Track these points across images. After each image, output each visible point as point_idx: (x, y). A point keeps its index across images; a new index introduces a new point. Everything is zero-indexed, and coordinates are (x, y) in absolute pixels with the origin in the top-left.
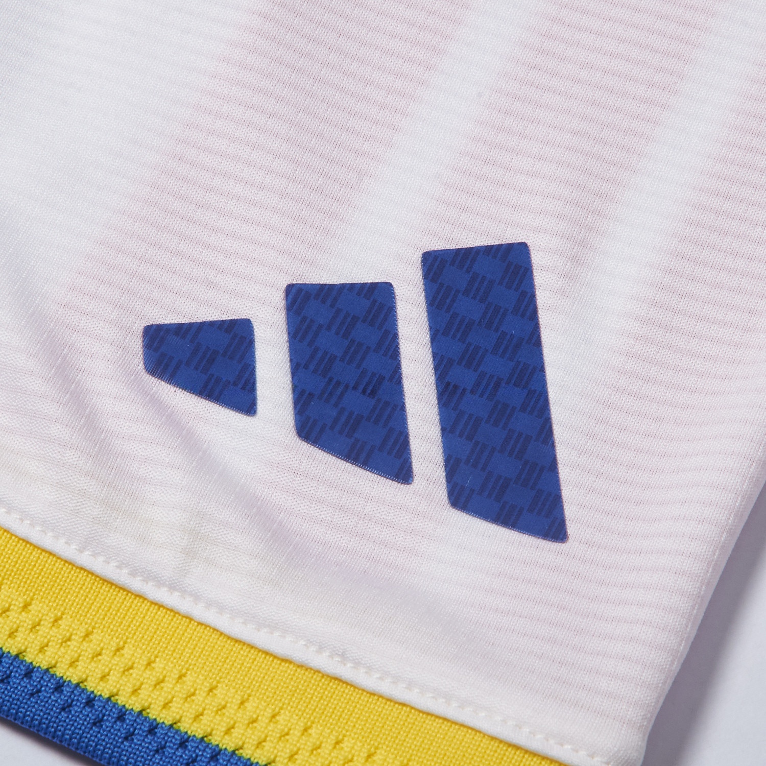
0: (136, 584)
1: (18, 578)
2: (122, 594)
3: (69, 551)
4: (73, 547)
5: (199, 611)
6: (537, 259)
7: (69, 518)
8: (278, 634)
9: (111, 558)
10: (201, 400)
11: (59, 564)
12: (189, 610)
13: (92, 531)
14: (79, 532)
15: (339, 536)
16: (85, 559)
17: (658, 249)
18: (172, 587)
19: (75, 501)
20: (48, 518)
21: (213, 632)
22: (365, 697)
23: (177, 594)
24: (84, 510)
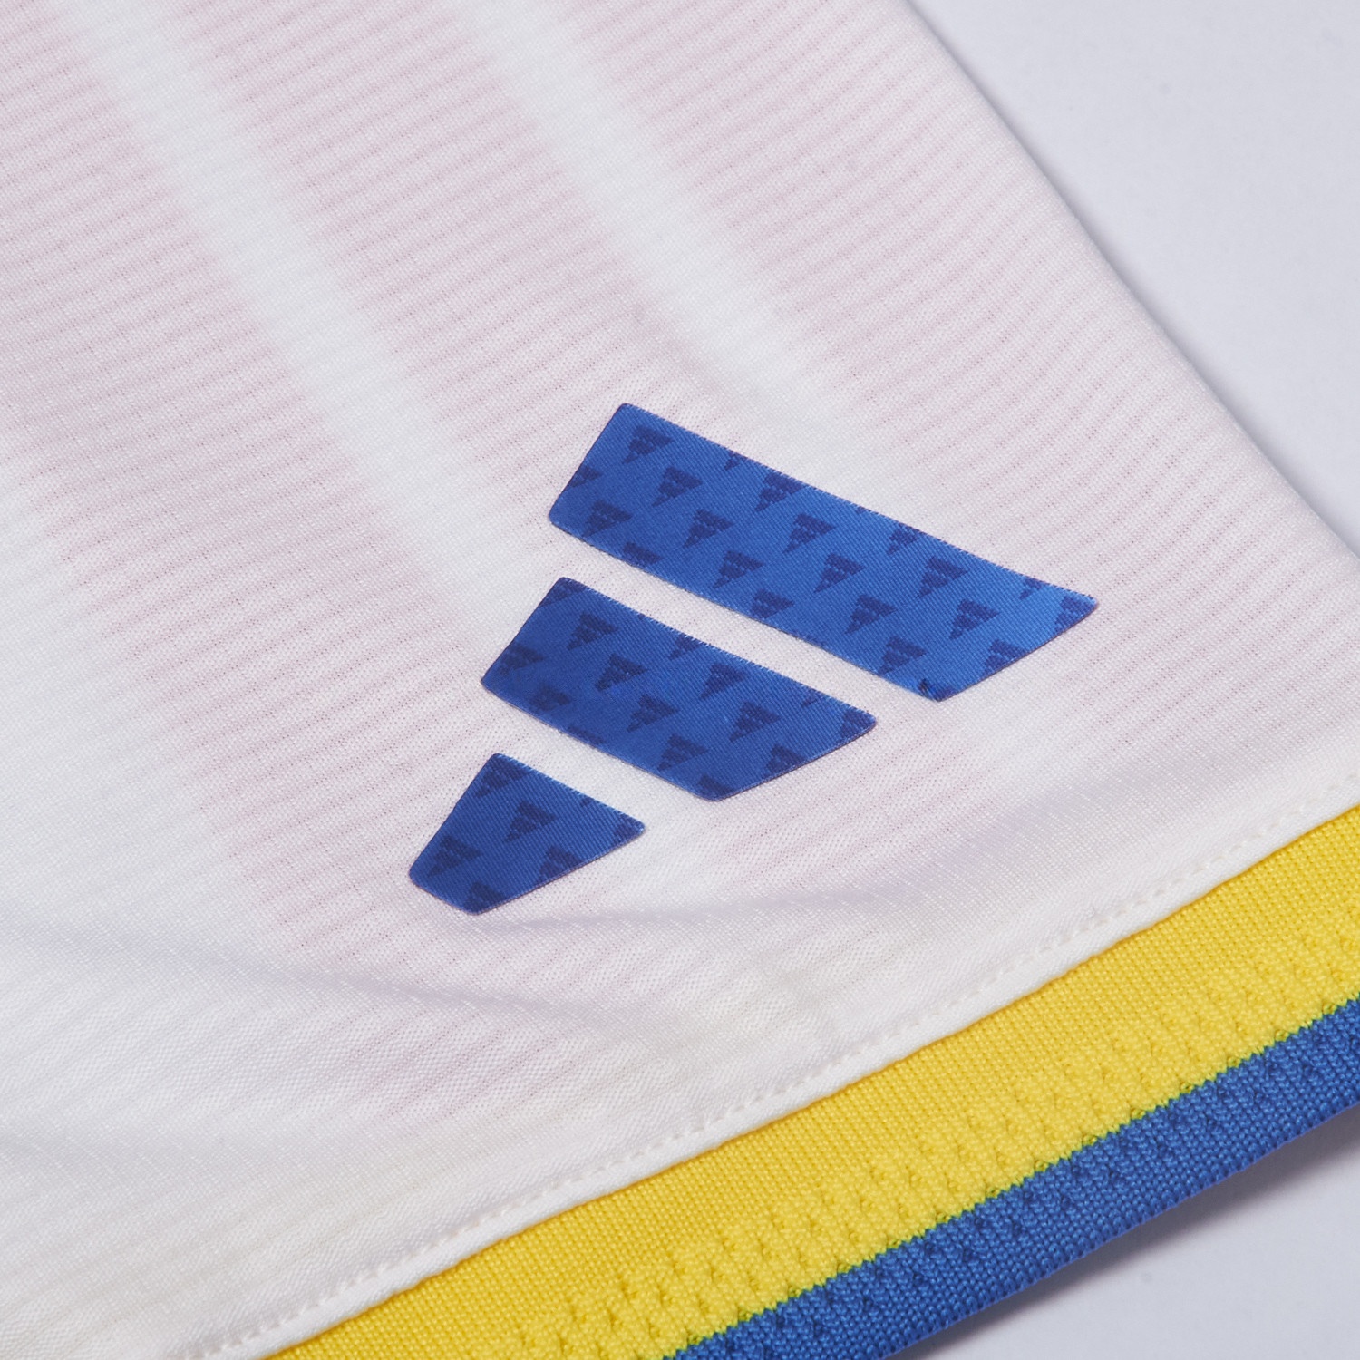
0: (797, 1096)
1: (678, 1229)
2: (792, 1123)
3: (690, 1142)
4: (687, 1133)
5: (893, 1047)
6: (657, 406)
7: (650, 1108)
8: (1001, 973)
9: (740, 1099)
10: (569, 877)
11: (695, 1168)
12: (884, 1056)
13: (689, 1092)
14: (678, 1109)
15: (888, 843)
16: (716, 1132)
17: (746, 278)
18: (835, 1057)
19: (635, 1084)
20: (627, 1134)
21: (932, 1050)
22: (1167, 930)
23: (846, 1058)
24: (654, 1082)
